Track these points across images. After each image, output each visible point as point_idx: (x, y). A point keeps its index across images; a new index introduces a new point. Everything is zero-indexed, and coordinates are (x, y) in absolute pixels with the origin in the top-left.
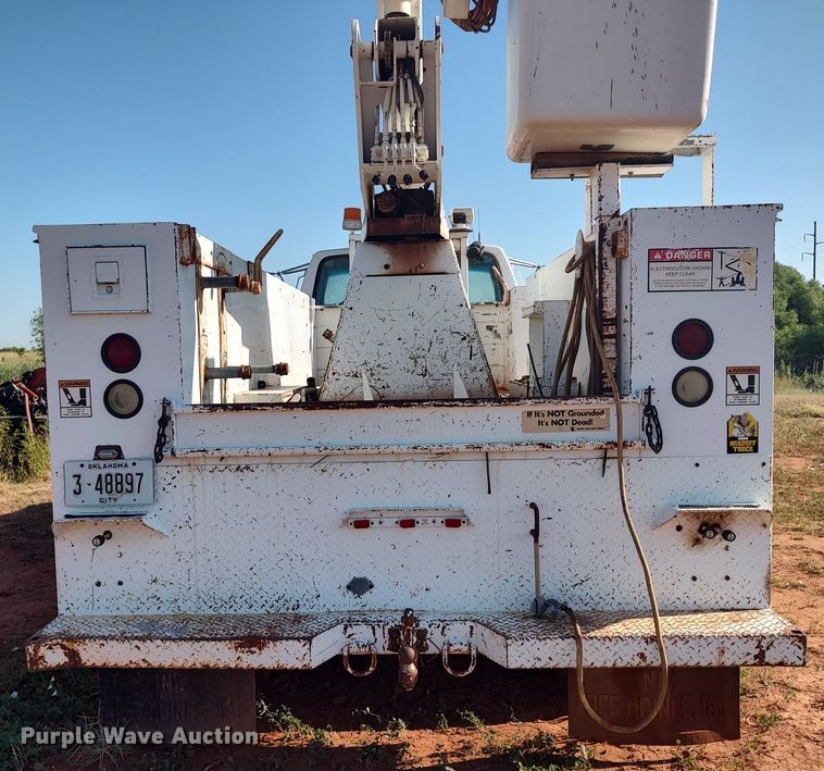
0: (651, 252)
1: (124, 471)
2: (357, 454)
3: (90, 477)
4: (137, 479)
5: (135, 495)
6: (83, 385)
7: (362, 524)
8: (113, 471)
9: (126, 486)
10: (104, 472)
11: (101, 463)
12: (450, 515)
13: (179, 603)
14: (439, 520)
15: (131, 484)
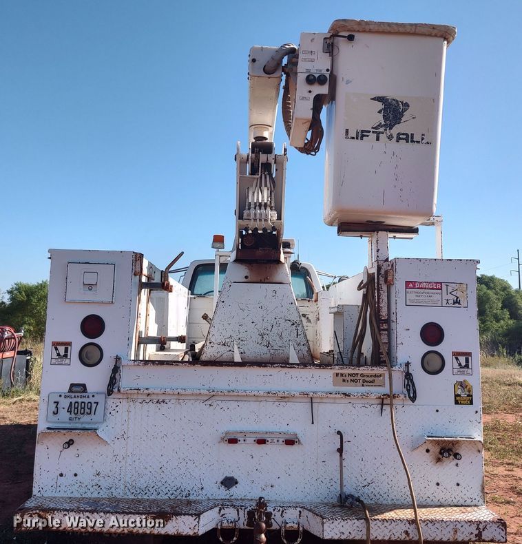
0: (407, 283)
1: (86, 400)
2: (233, 395)
3: (65, 403)
4: (94, 405)
5: (92, 416)
6: (67, 345)
7: (233, 441)
8: (80, 400)
9: (87, 410)
10: (73, 401)
11: (73, 395)
12: (288, 437)
13: (113, 490)
14: (281, 440)
15: (90, 409)
